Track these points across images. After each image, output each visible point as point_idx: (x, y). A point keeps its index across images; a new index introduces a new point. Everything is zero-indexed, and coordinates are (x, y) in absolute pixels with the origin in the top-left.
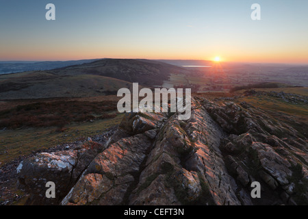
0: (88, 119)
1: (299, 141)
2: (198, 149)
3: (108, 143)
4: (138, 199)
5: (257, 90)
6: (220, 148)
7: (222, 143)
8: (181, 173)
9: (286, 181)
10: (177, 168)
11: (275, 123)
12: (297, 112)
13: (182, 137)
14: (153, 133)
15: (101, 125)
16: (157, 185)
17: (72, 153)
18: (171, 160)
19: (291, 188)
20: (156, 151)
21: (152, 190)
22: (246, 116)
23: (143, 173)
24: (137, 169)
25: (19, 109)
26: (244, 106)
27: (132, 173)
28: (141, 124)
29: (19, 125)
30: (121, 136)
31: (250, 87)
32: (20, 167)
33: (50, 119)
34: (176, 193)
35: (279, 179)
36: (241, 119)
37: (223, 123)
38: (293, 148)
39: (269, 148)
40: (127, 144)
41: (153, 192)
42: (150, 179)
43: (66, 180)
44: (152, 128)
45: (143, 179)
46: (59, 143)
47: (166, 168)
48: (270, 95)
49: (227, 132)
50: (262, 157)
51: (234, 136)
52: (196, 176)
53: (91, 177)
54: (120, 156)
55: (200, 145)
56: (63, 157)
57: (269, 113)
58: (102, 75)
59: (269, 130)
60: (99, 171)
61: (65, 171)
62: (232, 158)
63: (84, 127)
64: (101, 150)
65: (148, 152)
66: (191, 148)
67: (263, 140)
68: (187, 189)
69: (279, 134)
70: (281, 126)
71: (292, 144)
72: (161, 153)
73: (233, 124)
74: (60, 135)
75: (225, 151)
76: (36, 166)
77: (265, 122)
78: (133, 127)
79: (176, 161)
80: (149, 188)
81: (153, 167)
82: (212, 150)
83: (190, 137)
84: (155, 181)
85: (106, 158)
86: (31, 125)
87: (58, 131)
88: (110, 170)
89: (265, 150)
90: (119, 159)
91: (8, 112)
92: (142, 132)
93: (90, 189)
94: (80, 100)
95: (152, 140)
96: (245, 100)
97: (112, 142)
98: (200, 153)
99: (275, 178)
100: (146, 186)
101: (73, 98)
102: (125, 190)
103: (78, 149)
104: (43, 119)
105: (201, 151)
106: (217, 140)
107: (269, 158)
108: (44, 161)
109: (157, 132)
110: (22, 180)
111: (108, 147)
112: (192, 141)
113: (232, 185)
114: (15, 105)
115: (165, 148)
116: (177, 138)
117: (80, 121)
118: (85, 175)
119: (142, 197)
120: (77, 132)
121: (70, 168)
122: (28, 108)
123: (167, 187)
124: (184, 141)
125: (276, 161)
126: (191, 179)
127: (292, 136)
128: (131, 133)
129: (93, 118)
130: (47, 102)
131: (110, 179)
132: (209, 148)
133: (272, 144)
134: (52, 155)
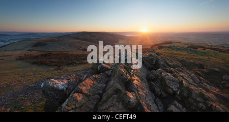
0: (73, 64)
1: (182, 69)
2: (134, 80)
3: (84, 77)
4: (102, 108)
5: (163, 45)
6: (146, 78)
7: (148, 75)
8: (126, 94)
9: (177, 90)
10: (123, 91)
11: (172, 62)
12: (180, 55)
13: (125, 74)
14: (109, 73)
15: (80, 68)
16: (112, 101)
17: (66, 82)
18: (120, 87)
19: (178, 92)
20: (112, 83)
21: (109, 103)
22: (159, 60)
23: (104, 94)
24: (101, 92)
25: (42, 55)
26: (158, 54)
27: (99, 94)
28: (103, 67)
29: (41, 64)
30: (92, 74)
31: (160, 44)
32: (42, 85)
33: (55, 62)
34: (123, 104)
35: (174, 89)
36: (157, 61)
37: (148, 65)
38: (180, 73)
39: (170, 75)
40: (95, 78)
41: (110, 104)
42: (108, 98)
43: (63, 95)
44: (109, 69)
45: (104, 98)
46: (58, 75)
47: (117, 91)
48: (169, 47)
49: (150, 69)
50: (167, 80)
51: (153, 71)
52: (134, 95)
53: (76, 95)
54: (92, 85)
55: (135, 78)
56: (61, 83)
57: (170, 57)
58: (81, 40)
59: (169, 66)
60: (81, 92)
61: (62, 90)
62: (152, 83)
63: (71, 68)
64: (81, 81)
65: (107, 83)
66: (130, 80)
67: (167, 71)
68: (129, 102)
69: (174, 67)
70: (175, 63)
71: (179, 71)
72: (114, 83)
73: (153, 65)
74: (59, 71)
75: (149, 80)
76: (49, 85)
77: (168, 61)
78: (98, 69)
79: (123, 88)
80: (108, 102)
81: (110, 91)
82: (142, 80)
83: (130, 74)
84: (111, 99)
85: (84, 86)
86: (46, 64)
87: (58, 69)
88: (86, 92)
89: (168, 76)
90: (91, 86)
91: (37, 56)
92: (103, 72)
93: (77, 101)
94: (69, 53)
95: (109, 76)
96: (159, 51)
97: (87, 77)
98: (135, 82)
99: (172, 89)
100: (106, 101)
101: (66, 51)
102: (95, 103)
103: (69, 79)
104: (51, 62)
105: (136, 81)
106: (145, 74)
107: (170, 80)
108: (53, 84)
109: (112, 72)
110: (44, 91)
111: (85, 80)
112: (131, 76)
113: (152, 97)
114: (40, 54)
115: (117, 81)
116: (122, 75)
117: (69, 64)
118: (73, 93)
119: (104, 107)
120: (67, 70)
121: (65, 89)
122: (45, 55)
123: (118, 102)
124: (127, 76)
125: (173, 81)
126: (131, 96)
127: (179, 66)
128: (98, 72)
129: (75, 63)
130: (54, 53)
131: (87, 96)
132: (140, 79)
133: (171, 72)
134: (56, 81)
